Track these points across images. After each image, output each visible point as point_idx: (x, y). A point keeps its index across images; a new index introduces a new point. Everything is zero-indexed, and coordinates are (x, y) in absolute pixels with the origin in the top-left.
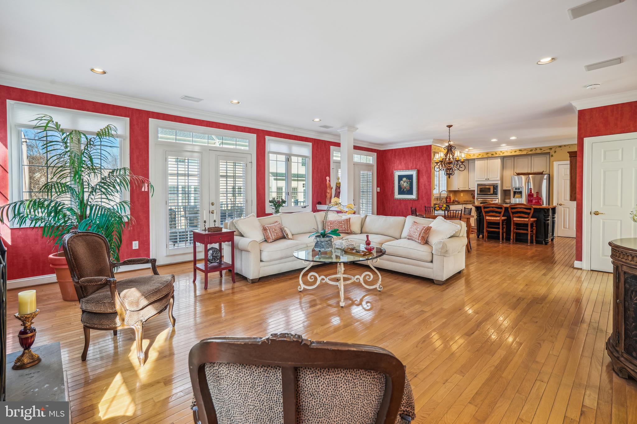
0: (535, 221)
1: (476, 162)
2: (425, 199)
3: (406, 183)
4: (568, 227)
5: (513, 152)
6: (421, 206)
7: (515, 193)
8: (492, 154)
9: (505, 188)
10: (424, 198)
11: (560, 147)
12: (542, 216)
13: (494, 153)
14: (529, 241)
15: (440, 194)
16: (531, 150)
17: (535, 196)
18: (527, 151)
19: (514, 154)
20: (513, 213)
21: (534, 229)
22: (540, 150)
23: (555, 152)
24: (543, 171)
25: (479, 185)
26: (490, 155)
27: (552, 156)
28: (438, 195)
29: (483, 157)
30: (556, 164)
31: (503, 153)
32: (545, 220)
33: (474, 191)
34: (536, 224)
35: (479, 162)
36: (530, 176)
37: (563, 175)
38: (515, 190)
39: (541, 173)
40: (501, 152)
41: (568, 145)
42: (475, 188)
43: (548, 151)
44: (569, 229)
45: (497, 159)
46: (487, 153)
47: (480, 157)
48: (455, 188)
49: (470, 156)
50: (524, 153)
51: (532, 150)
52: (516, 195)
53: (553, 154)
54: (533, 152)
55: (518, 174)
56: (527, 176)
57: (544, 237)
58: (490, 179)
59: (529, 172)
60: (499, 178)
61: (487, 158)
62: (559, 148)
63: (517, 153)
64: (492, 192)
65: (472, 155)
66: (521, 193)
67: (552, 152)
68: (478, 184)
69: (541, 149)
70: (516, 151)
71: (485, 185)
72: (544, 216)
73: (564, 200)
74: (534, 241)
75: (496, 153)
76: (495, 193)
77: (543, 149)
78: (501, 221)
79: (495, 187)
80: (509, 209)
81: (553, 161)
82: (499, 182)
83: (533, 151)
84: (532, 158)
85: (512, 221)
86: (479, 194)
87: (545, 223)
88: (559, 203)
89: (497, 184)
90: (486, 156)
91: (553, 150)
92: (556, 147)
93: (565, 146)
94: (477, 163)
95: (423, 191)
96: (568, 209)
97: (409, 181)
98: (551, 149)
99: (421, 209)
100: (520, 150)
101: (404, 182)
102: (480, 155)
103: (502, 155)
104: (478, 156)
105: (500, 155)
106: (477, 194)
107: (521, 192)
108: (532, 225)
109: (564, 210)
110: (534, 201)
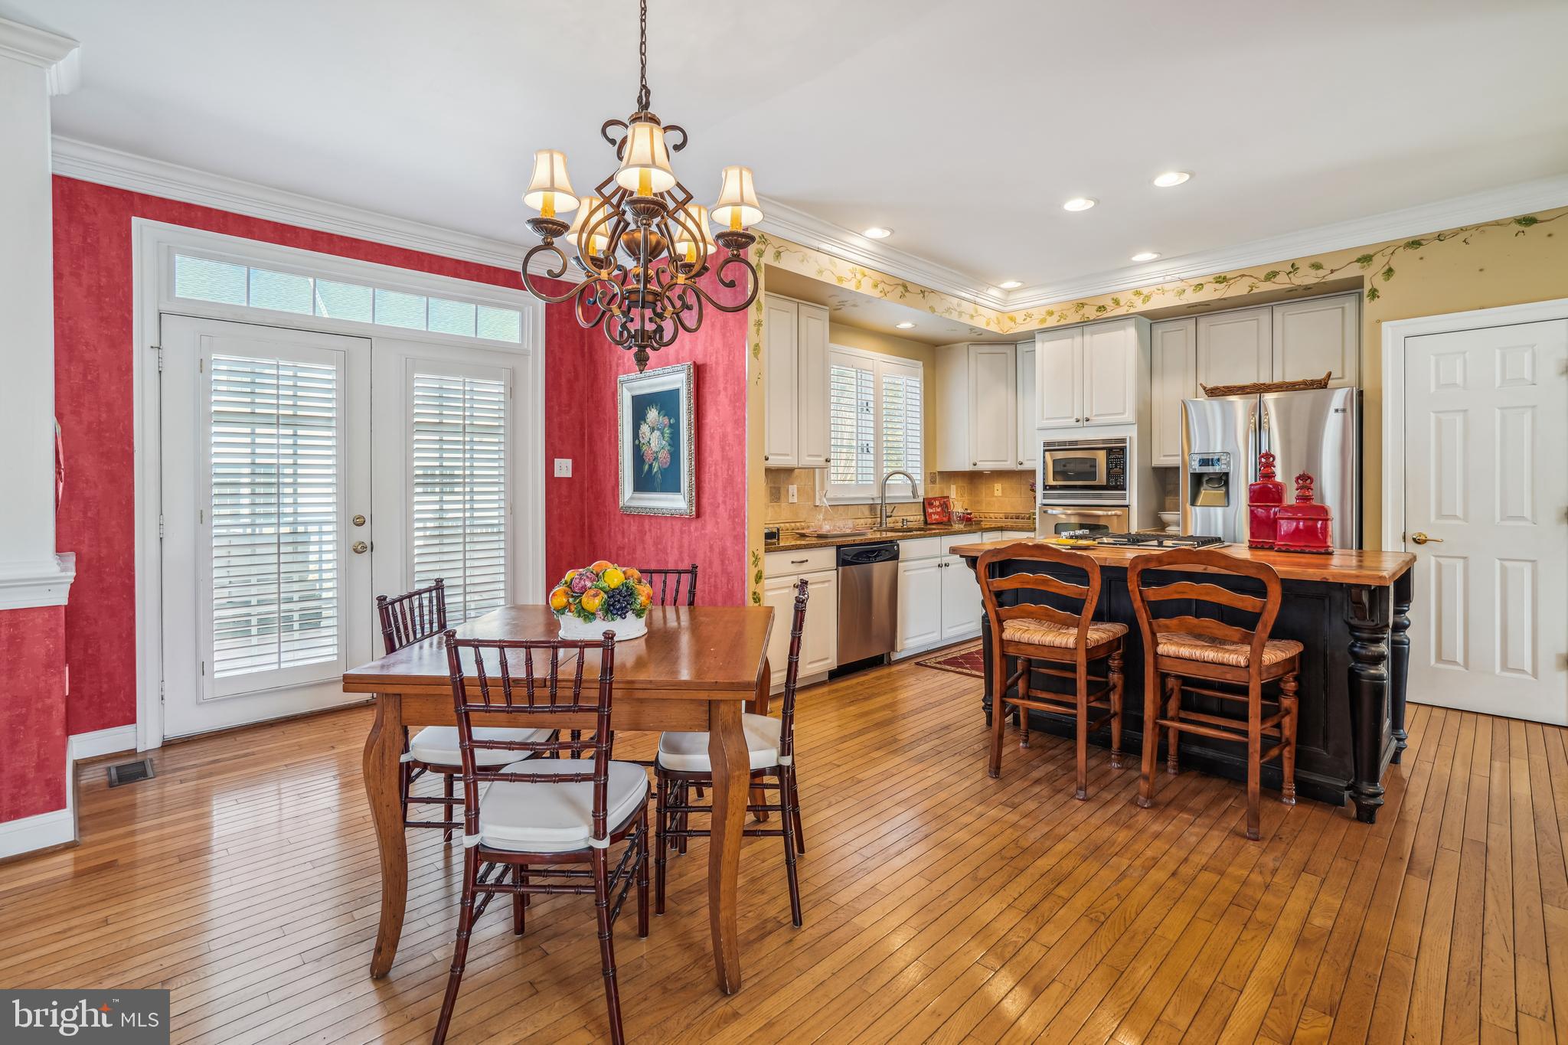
0: (1291, 660)
1: (1038, 346)
2: (725, 515)
3: (657, 433)
4: (1460, 658)
5: (1189, 292)
6: (711, 547)
7: (1198, 480)
8: (1102, 308)
9: (1159, 461)
10: (722, 507)
11: (1415, 243)
12: (1335, 629)
13: (1109, 303)
14: (1254, 782)
15: (883, 486)
16: (1272, 275)
17: (1290, 498)
18: (1248, 281)
19: (1191, 298)
20: (1158, 610)
21: (1288, 712)
22: (1313, 272)
23: (1390, 272)
24: (1329, 374)
25: (1049, 447)
26: (1091, 313)
27: (1374, 294)
28: (875, 493)
29: (1063, 322)
30: (1391, 333)
31: (1147, 298)
32: (1357, 658)
33: (1033, 472)
34: (1296, 679)
35: (1048, 345)
36: (1270, 398)
37: (1433, 389)
38: (1199, 470)
39: (1322, 384)
40: (1138, 293)
41: (1455, 233)
42: (1034, 459)
43: (1354, 271)
44: (1466, 665)
45: (1123, 328)
46: (1082, 305)
47: (1052, 322)
48: (961, 462)
49: (1012, 319)
50: (1239, 289)
51: (1274, 274)
52: (1206, 492)
53: (1379, 283)
54: (1282, 283)
55: (1213, 392)
56: (1253, 399)
57: (1349, 762)
58: (1096, 420)
59: (1265, 379)
60: (1129, 416)
61: (1084, 324)
62: (1410, 251)
63: (1209, 294)
64: (1102, 477)
65: (1020, 318)
66: (1223, 480)
67: (1372, 276)
68: (1046, 444)
69: (1317, 266)
70: (1200, 287)
71: (1072, 446)
72: (1353, 628)
73: (1440, 515)
74: (1289, 788)
75: (1117, 302)
76: (1116, 482)
77: (1328, 266)
78: (1081, 660)
79: (1116, 453)
80: (1133, 584)
81: (1379, 321)
82: (1131, 434)
83: (1278, 279)
84: (1278, 316)
85: (1149, 659)
86: (1053, 488)
87: (1354, 677)
88: (1412, 532)
89: (1123, 440)
90: (1077, 318)
91: (1379, 263)
92: (1392, 248)
93: (1440, 237)
94: (1045, 350)
95: (716, 475)
96: (1460, 564)
97: (666, 421)
98: (1366, 259)
99: (711, 563)
100: (1221, 279)
101: (653, 430)
102: (1051, 313)
103: (1141, 307)
104: (1043, 321)
105: (1132, 310)
106: (1045, 487)
107: (1227, 474)
108: (1271, 691)
109: (1439, 567)
110: (1285, 527)
